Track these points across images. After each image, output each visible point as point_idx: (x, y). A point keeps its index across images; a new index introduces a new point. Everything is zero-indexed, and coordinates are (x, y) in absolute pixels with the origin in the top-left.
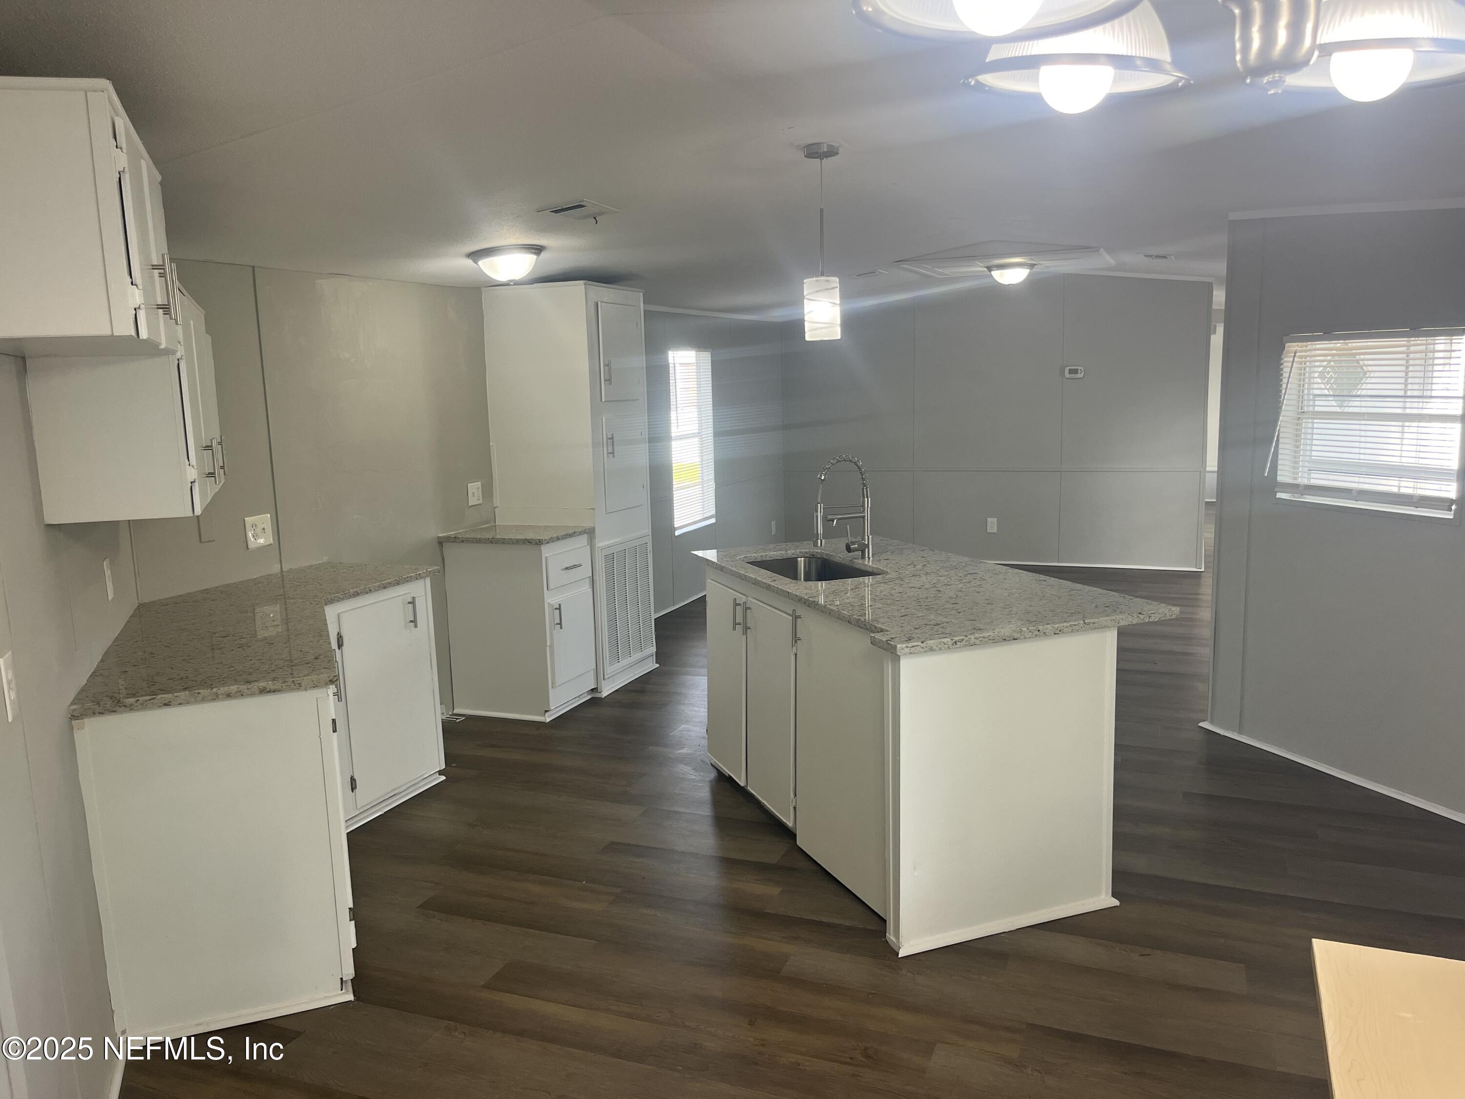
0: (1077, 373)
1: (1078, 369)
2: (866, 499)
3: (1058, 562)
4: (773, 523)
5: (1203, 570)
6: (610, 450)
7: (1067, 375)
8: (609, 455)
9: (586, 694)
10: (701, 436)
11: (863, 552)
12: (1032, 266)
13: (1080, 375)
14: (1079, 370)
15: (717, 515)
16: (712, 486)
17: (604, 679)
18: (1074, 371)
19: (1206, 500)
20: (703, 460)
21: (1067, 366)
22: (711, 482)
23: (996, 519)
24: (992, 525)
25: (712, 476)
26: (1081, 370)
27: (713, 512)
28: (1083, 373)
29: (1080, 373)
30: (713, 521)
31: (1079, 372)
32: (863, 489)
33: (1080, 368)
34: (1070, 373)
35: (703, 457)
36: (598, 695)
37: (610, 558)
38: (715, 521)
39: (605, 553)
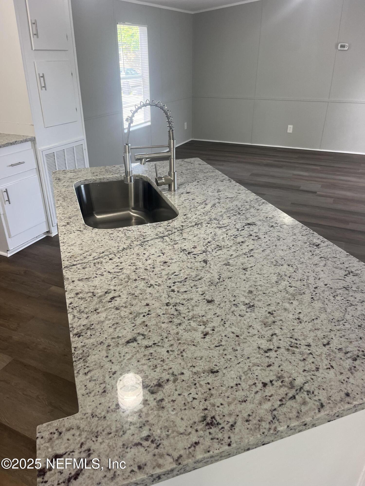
2: (172, 141)
3: (320, 149)
6: (43, 85)
7: (339, 48)
8: (43, 88)
9: (42, 235)
11: (170, 186)
13: (346, 49)
14: (346, 45)
17: (53, 226)
18: (343, 46)
21: (339, 43)
23: (292, 126)
24: (290, 129)
27: (150, 119)
28: (348, 48)
29: (346, 47)
30: (149, 124)
32: (169, 131)
34: (341, 47)
36: (50, 235)
37: (51, 156)
38: (151, 124)
39: (45, 153)
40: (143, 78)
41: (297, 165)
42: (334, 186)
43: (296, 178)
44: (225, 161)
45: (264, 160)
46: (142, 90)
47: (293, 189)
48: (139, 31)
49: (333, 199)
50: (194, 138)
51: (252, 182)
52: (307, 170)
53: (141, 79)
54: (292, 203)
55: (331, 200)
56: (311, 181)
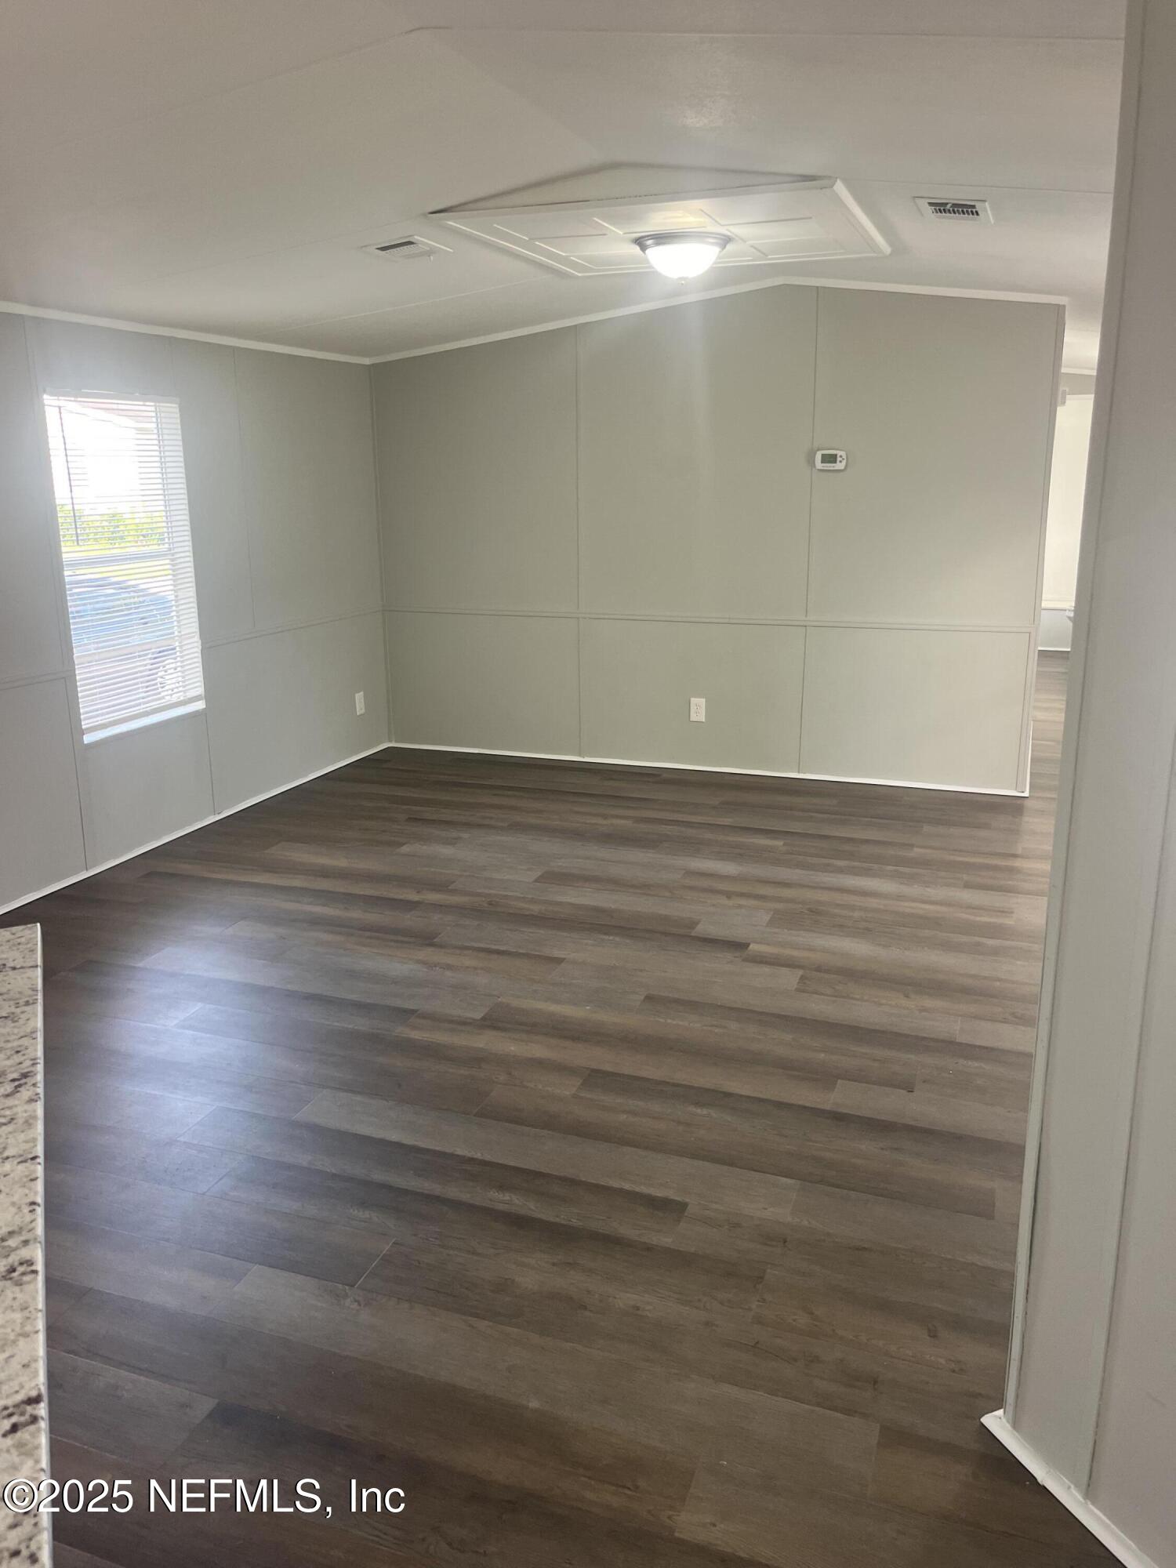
0: (835, 462)
1: (836, 455)
3: (799, 772)
4: (359, 697)
5: (1026, 794)
7: (819, 465)
10: (173, 555)
12: (726, 241)
13: (840, 466)
14: (838, 456)
15: (209, 695)
16: (196, 644)
18: (831, 459)
19: (1040, 648)
20: (179, 598)
21: (819, 450)
22: (194, 637)
23: (704, 700)
24: (699, 709)
25: (194, 628)
26: (841, 456)
27: (201, 691)
28: (844, 462)
29: (841, 462)
30: (200, 705)
31: (839, 459)
33: (839, 453)
34: (823, 461)
35: (179, 593)
38: (205, 707)
40: (172, 560)
41: (708, 836)
42: (814, 916)
43: (692, 888)
44: (468, 825)
45: (605, 817)
46: (173, 597)
47: (666, 934)
48: (153, 414)
49: (801, 972)
50: (396, 742)
51: (535, 909)
52: (739, 854)
53: (167, 561)
54: (649, 998)
55: (789, 979)
56: (742, 895)
